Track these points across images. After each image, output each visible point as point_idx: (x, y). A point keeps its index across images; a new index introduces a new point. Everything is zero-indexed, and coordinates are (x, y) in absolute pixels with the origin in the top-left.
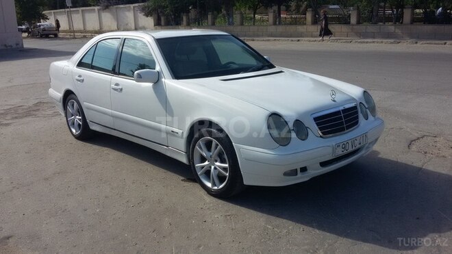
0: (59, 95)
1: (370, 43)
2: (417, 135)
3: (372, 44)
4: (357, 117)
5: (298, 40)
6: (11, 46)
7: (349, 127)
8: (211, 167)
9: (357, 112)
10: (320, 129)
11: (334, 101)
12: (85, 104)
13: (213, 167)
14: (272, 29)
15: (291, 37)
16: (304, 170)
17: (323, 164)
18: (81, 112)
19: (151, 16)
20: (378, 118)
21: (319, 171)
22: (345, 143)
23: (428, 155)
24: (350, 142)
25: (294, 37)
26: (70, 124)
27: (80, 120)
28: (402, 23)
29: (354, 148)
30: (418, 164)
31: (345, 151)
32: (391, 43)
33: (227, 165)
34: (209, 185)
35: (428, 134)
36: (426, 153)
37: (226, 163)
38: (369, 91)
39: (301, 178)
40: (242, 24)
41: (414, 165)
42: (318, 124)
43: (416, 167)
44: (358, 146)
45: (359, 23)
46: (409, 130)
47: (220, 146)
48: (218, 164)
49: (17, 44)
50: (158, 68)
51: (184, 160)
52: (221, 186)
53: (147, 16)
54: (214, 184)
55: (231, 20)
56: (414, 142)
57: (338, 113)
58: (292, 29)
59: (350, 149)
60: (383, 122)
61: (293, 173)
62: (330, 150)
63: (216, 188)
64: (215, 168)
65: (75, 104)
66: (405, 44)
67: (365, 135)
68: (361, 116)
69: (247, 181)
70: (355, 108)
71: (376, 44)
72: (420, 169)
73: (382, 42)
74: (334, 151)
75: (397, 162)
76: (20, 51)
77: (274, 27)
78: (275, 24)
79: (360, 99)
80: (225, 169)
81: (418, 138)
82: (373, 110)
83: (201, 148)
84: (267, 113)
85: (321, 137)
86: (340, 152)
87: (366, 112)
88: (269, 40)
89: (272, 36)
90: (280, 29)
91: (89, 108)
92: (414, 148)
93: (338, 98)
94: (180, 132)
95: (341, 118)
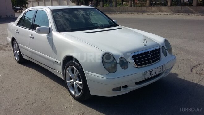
0: (10, 40)
1: (177, 15)
2: (196, 63)
3: (177, 16)
4: (160, 55)
5: (142, 14)
6: (9, 16)
7: (153, 61)
8: (74, 83)
9: (160, 52)
10: (136, 63)
11: (146, 46)
12: (20, 45)
13: (75, 83)
14: (130, 8)
15: (139, 12)
16: (125, 87)
17: (137, 83)
18: (19, 49)
19: (75, 2)
20: (173, 55)
21: (135, 87)
22: (151, 71)
23: (202, 75)
24: (154, 70)
25: (140, 12)
26: (15, 55)
27: (18, 53)
28: (192, 6)
29: (157, 74)
30: (195, 81)
31: (151, 76)
32: (187, 15)
33: (81, 83)
34: (73, 93)
35: (202, 63)
36: (201, 74)
37: (81, 82)
38: (168, 40)
39: (123, 92)
40: (116, 6)
41: (194, 82)
42: (134, 60)
43: (195, 83)
44: (159, 72)
45: (171, 5)
46: (192, 60)
47: (78, 71)
48: (77, 81)
49: (12, 15)
50: (50, 26)
51: (62, 77)
52: (79, 95)
53: (73, 3)
54: (75, 93)
55: (111, 4)
56: (194, 68)
57: (147, 53)
58: (140, 8)
59: (154, 75)
60: (176, 57)
61: (119, 89)
62: (141, 75)
63: (76, 95)
64: (76, 84)
65: (16, 45)
66: (193, 16)
67: (164, 66)
68: (162, 54)
69: (92, 93)
70: (159, 49)
71: (179, 16)
72: (197, 84)
73: (182, 15)
74: (144, 76)
75: (184, 80)
76: (13, 18)
77: (131, 7)
78: (131, 6)
79: (162, 44)
80: (80, 85)
81: (197, 65)
82: (170, 50)
83: (69, 72)
84: (103, 53)
85: (136, 67)
86: (147, 76)
87: (166, 52)
88: (128, 14)
89: (130, 12)
90: (134, 8)
91: (22, 47)
92: (194, 71)
93: (148, 44)
94: (59, 62)
95: (149, 56)
